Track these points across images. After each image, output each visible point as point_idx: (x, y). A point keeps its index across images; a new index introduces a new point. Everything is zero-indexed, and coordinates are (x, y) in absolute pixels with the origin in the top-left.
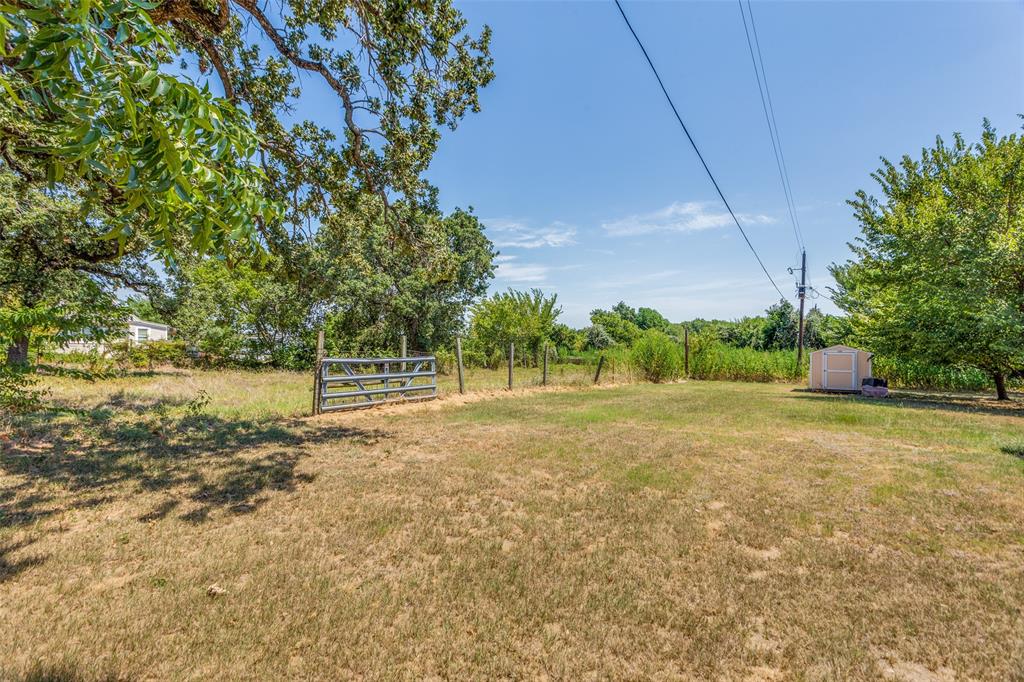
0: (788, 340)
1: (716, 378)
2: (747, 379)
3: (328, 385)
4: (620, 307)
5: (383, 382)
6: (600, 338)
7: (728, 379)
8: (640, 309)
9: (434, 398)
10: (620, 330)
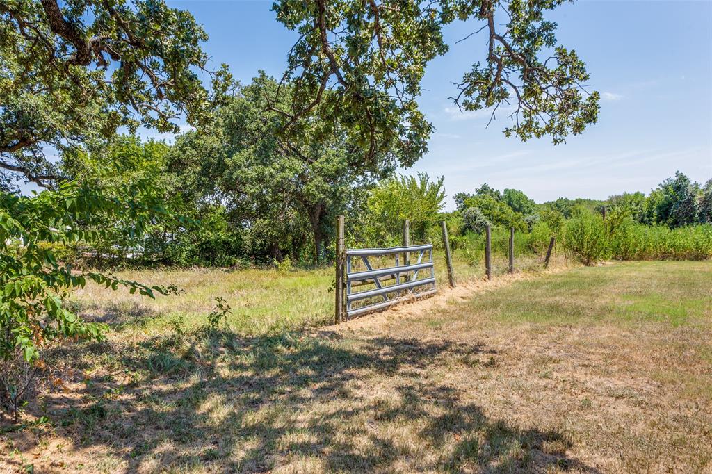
0: (686, 214)
1: (641, 258)
2: (676, 258)
3: (352, 283)
4: (485, 189)
5: (393, 277)
6: (477, 221)
7: (654, 258)
8: (506, 191)
9: (435, 294)
10: (496, 211)
